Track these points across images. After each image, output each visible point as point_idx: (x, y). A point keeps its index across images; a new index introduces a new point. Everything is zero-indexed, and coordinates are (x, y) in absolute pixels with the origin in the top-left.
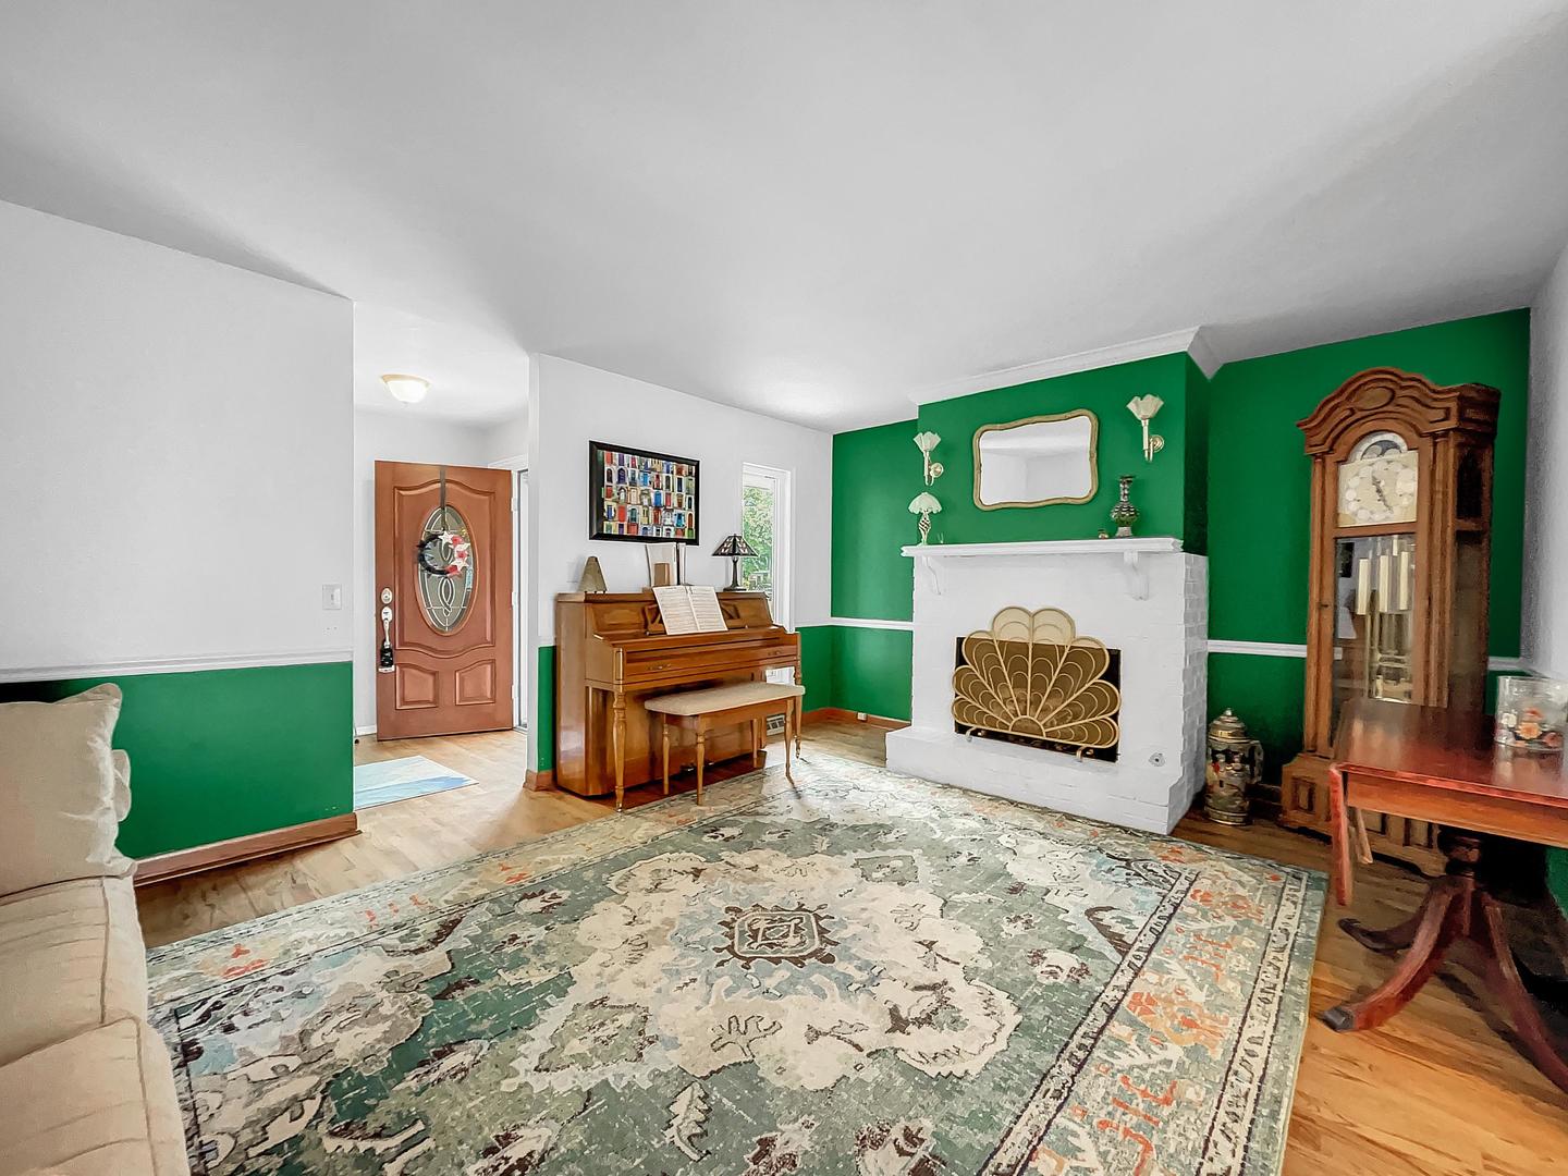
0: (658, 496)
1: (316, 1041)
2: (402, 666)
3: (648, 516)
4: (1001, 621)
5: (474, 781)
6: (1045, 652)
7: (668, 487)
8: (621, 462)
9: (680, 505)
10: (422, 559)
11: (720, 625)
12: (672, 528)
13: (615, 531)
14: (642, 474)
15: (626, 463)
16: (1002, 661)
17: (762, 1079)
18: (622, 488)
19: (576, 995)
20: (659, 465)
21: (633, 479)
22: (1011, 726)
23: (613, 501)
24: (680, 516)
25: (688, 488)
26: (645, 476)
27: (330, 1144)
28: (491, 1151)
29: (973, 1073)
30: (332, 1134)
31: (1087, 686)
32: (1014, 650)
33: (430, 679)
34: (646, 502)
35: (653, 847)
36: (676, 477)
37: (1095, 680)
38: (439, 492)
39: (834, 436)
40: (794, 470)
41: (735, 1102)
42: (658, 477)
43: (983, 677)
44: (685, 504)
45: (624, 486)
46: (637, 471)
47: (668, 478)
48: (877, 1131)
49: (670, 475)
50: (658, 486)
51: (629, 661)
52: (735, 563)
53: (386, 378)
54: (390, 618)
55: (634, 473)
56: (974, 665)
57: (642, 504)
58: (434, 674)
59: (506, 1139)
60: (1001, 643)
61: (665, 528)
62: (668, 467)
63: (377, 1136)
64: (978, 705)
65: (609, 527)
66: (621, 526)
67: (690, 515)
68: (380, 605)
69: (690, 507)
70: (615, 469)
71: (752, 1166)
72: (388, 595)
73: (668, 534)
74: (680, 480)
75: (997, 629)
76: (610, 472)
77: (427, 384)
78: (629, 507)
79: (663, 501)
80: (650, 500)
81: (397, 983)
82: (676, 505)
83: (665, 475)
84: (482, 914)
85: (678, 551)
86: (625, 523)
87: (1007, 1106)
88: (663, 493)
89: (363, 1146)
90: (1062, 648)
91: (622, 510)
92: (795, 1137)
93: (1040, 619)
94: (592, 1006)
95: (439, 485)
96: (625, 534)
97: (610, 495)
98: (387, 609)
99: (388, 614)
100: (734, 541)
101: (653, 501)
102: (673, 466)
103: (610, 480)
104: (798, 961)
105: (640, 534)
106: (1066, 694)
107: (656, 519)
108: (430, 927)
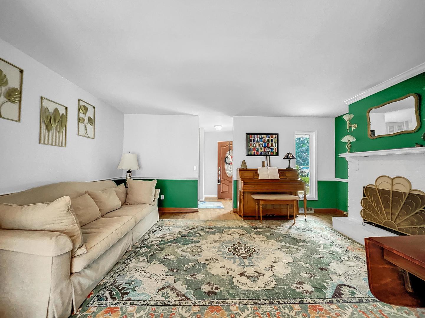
0: (265, 144)
1: (165, 236)
2: (222, 183)
3: (262, 149)
4: (379, 181)
5: (224, 208)
6: (397, 195)
7: (268, 141)
8: (254, 137)
9: (272, 146)
10: (225, 161)
11: (278, 178)
12: (270, 152)
13: (253, 154)
14: (260, 139)
15: (255, 137)
16: (379, 197)
17: (206, 268)
18: (254, 143)
19: (197, 244)
20: (265, 136)
21: (258, 141)
22: (383, 223)
23: (252, 147)
24: (272, 149)
25: (275, 141)
26: (261, 140)
27: (155, 246)
28: (167, 255)
29: (243, 289)
30: (156, 245)
31: (417, 211)
32: (384, 193)
33: (227, 186)
34: (261, 146)
35: (241, 228)
36: (271, 139)
37: (421, 209)
38: (229, 147)
39: (335, 118)
40: (316, 131)
41: (198, 268)
42: (265, 139)
43: (372, 202)
44: (274, 145)
45: (255, 143)
46: (259, 138)
47: (268, 139)
48: (212, 284)
49: (269, 138)
50: (265, 141)
51: (244, 185)
52: (289, 161)
53: (215, 126)
54: (220, 174)
55: (258, 139)
56: (369, 198)
57: (260, 147)
58: (228, 186)
59: (169, 255)
60: (379, 190)
61: (267, 152)
62: (268, 136)
63: (159, 248)
64: (370, 213)
65: (251, 153)
66: (254, 153)
67: (276, 148)
68: (218, 171)
69: (275, 146)
70: (252, 139)
71: (190, 275)
72: (220, 169)
73: (268, 154)
74: (272, 140)
75: (377, 184)
76: (251, 140)
77: (222, 126)
78: (256, 148)
79: (267, 145)
80: (262, 145)
81: (180, 233)
82: (271, 146)
83: (267, 139)
84: (199, 228)
85: (267, 158)
86: (255, 152)
87: (241, 297)
88: (267, 144)
89: (157, 248)
90: (405, 194)
91: (254, 148)
92: (200, 276)
93: (395, 181)
94: (197, 246)
95: (229, 146)
96: (255, 154)
97: (251, 145)
98: (219, 172)
99: (220, 172)
100: (288, 155)
101: (263, 145)
102: (270, 136)
103: (251, 142)
104: (238, 256)
105: (260, 154)
106: (407, 213)
107: (264, 150)
108: (191, 228)
